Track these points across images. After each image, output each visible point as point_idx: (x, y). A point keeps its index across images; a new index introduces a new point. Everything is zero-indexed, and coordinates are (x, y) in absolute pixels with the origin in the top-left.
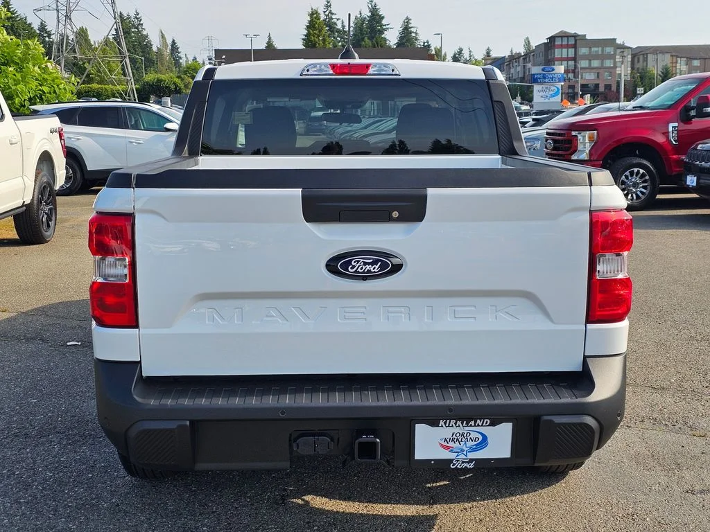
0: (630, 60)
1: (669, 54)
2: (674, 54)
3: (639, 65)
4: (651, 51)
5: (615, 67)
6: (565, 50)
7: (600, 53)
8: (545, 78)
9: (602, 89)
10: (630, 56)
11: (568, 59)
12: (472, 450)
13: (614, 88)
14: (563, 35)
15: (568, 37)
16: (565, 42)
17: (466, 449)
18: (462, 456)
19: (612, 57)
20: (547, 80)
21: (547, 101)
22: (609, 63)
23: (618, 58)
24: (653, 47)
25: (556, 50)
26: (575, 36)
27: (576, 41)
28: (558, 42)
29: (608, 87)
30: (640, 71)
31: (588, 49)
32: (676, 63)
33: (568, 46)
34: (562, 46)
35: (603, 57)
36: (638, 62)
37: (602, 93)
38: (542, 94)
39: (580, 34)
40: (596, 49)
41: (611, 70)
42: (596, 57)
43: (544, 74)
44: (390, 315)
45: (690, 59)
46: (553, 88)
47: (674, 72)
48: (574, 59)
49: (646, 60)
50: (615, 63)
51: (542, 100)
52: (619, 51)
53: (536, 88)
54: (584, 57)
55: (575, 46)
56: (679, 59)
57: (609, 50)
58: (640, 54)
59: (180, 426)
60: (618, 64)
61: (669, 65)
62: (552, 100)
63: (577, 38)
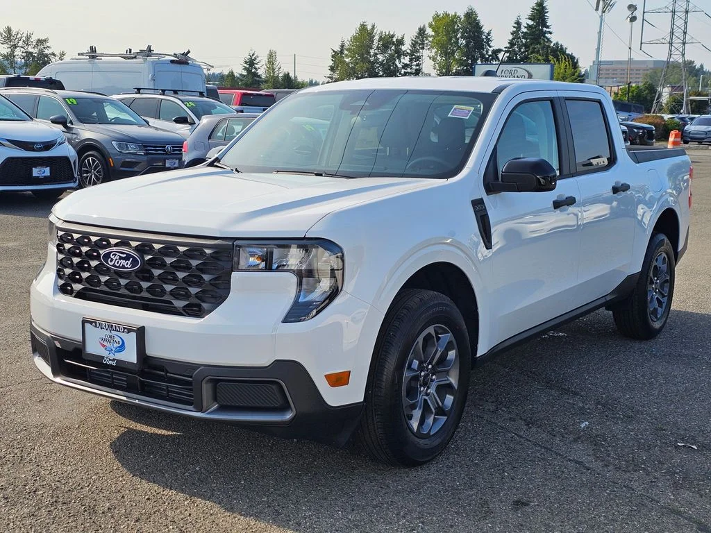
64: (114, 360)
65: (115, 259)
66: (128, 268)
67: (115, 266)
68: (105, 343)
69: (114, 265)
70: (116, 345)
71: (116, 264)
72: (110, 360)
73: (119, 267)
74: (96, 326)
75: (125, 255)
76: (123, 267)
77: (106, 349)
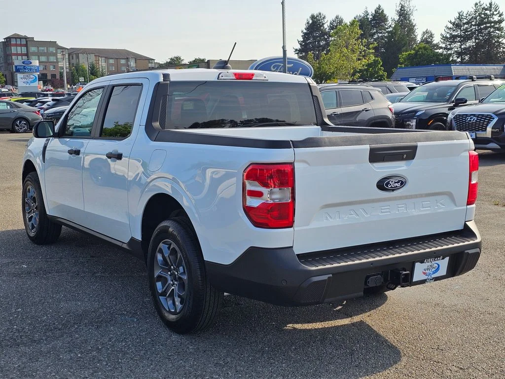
0: (67, 57)
1: (94, 55)
2: (96, 54)
3: (74, 61)
4: (81, 51)
5: (57, 62)
6: (19, 48)
7: (46, 51)
8: (25, 69)
9: (49, 77)
10: (67, 55)
11: (22, 55)
12: (434, 273)
13: (58, 77)
14: (17, 37)
15: (20, 38)
16: (19, 42)
17: (431, 273)
18: (430, 277)
19: (55, 55)
20: (27, 71)
21: (28, 85)
22: (52, 59)
23: (59, 56)
24: (82, 49)
25: (12, 47)
26: (26, 38)
27: (27, 41)
28: (13, 42)
29: (54, 76)
30: (75, 65)
31: (36, 48)
32: (99, 60)
33: (21, 45)
34: (16, 45)
35: (48, 54)
36: (73, 59)
37: (50, 80)
38: (24, 80)
39: (29, 37)
40: (42, 48)
41: (54, 64)
42: (43, 54)
43: (25, 66)
44: (399, 209)
45: (107, 58)
46: (32, 76)
47: (98, 67)
48: (27, 55)
49: (78, 57)
50: (57, 59)
51: (25, 85)
52: (59, 51)
53: (19, 76)
54: (34, 54)
55: (26, 45)
56: (100, 58)
57: (53, 50)
58: (74, 54)
59: (329, 277)
60: (59, 60)
61: (94, 62)
62: (32, 85)
63: (27, 40)
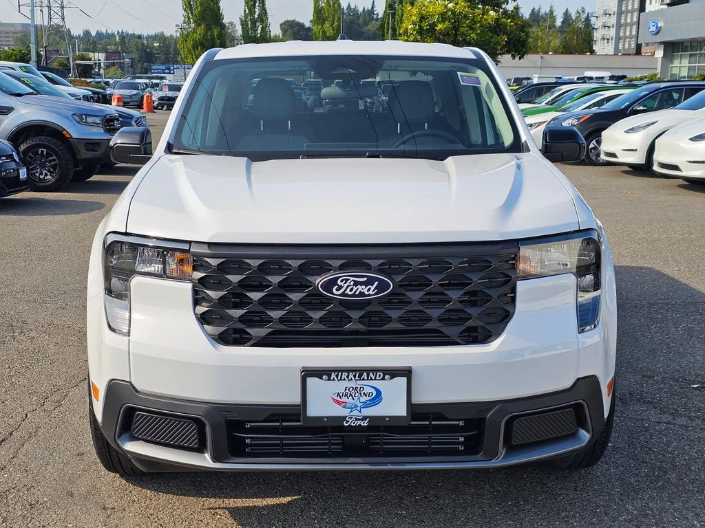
64: (364, 418)
65: (346, 285)
66: (369, 295)
67: (347, 295)
68: (344, 399)
69: (343, 294)
70: (364, 399)
71: (348, 292)
72: (357, 419)
73: (354, 295)
74: (329, 379)
75: (366, 279)
76: (362, 294)
77: (345, 407)
